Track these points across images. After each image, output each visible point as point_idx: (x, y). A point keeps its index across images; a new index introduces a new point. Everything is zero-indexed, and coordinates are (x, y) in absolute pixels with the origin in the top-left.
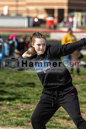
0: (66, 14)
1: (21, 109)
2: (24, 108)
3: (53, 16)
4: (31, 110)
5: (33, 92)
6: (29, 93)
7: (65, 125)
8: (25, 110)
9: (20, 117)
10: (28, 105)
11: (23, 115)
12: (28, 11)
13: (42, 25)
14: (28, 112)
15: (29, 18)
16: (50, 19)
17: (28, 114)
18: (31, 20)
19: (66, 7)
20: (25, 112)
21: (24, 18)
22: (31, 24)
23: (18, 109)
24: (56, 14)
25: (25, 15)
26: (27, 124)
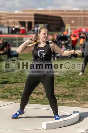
0: (33, 25)
1: (6, 87)
2: (8, 87)
3: (25, 27)
4: (12, 88)
5: (13, 76)
6: (11, 76)
7: (35, 97)
8: (9, 88)
9: (5, 93)
10: (10, 85)
11: (7, 92)
12: (8, 23)
13: (17, 32)
14: (10, 89)
15: (9, 27)
16: (23, 28)
17: (10, 91)
18: (10, 29)
19: (33, 21)
20: (8, 89)
21: (5, 27)
22: (10, 32)
23: (4, 87)
24: (27, 25)
25: (6, 25)
26: (10, 98)
